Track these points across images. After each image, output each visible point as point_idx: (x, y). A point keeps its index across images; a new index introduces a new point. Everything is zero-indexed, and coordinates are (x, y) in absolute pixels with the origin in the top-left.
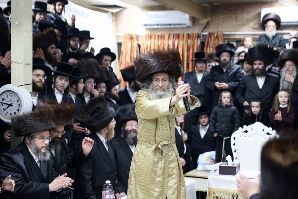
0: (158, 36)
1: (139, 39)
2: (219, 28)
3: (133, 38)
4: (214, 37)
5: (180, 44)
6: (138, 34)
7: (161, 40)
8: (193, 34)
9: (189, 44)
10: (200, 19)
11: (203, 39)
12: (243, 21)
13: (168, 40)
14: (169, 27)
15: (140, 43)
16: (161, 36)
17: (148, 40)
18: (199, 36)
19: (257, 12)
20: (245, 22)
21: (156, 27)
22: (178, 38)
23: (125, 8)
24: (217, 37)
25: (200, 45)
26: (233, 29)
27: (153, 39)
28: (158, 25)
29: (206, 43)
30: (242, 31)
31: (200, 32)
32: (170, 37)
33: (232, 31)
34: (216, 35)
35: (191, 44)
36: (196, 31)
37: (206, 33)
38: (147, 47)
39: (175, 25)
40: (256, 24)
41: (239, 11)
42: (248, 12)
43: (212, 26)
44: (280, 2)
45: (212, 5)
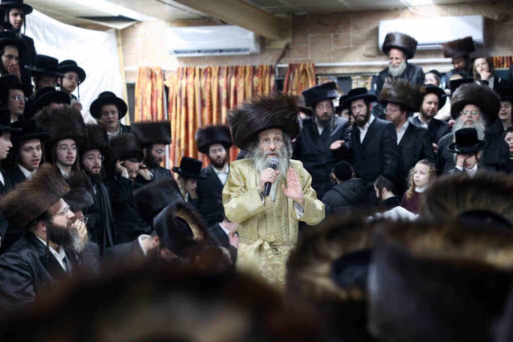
0: (200, 70)
1: (167, 77)
2: (307, 56)
3: (156, 75)
4: (298, 72)
5: (239, 85)
6: (163, 68)
7: (206, 78)
8: (262, 67)
9: (255, 85)
10: (273, 40)
11: (279, 76)
12: (349, 44)
13: (218, 79)
14: (219, 55)
15: (168, 84)
16: (206, 70)
17: (182, 79)
18: (272, 71)
19: (372, 27)
20: (351, 46)
21: (196, 55)
22: (236, 74)
23: (139, 22)
24: (304, 71)
25: (274, 85)
26: (332, 58)
27: (191, 76)
28: (199, 52)
29: (285, 82)
30: (348, 61)
31: (273, 64)
32: (222, 71)
33: (329, 61)
34: (301, 68)
35: (259, 84)
36: (267, 61)
37: (286, 65)
38: (181, 91)
39: (229, 51)
40: (371, 48)
41: (341, 26)
42: (356, 28)
43: (294, 52)
44: (410, 9)
45: (294, 15)
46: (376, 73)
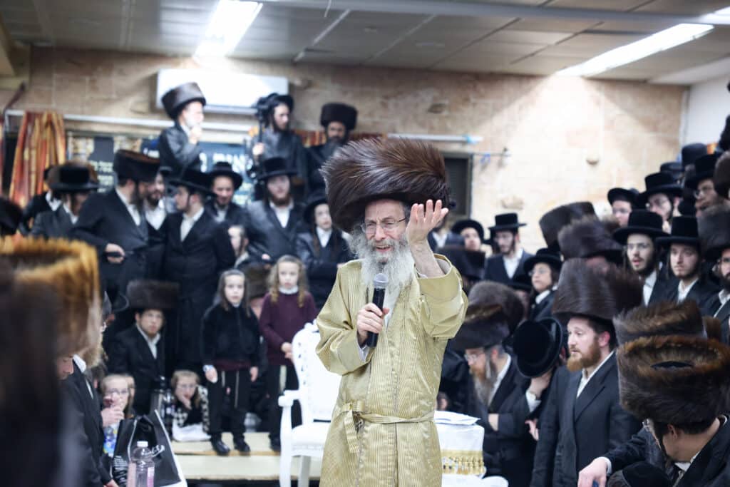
2: (50, 102)
4: (40, 124)
11: (10, 127)
12: (111, 93)
20: (114, 96)
24: (50, 123)
25: (3, 139)
26: (86, 109)
29: (20, 136)
30: (109, 115)
31: (2, 109)
33: (82, 113)
34: (45, 119)
37: (18, 112)
40: (142, 102)
41: (100, 69)
42: (121, 73)
43: (32, 94)
44: (194, 58)
45: (33, 47)
46: (149, 135)
